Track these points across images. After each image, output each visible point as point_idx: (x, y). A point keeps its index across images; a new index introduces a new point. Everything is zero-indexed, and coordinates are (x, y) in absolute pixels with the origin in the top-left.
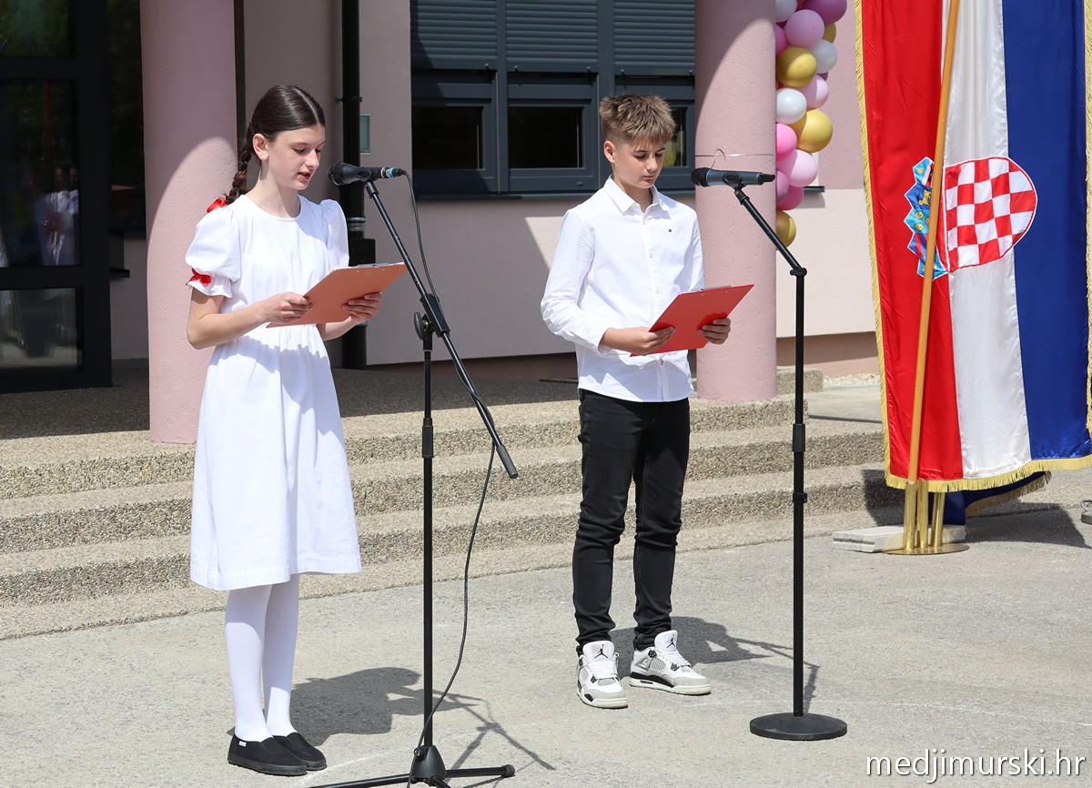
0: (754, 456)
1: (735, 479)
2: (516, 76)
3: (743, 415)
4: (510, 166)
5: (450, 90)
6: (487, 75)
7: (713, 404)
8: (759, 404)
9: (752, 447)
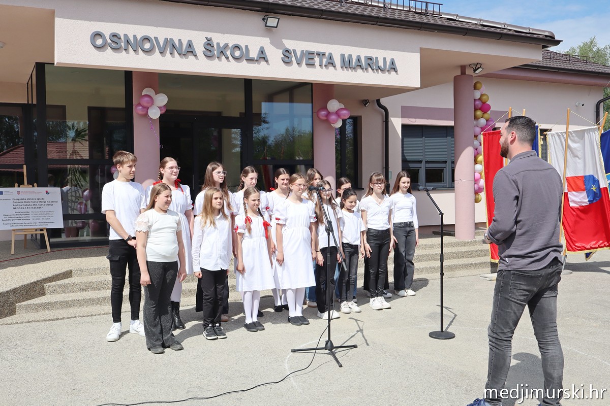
0: (466, 254)
1: (460, 260)
2: (427, 162)
3: (465, 243)
4: (426, 182)
5: (411, 165)
6: (421, 162)
7: (458, 241)
8: (470, 241)
9: (465, 251)
